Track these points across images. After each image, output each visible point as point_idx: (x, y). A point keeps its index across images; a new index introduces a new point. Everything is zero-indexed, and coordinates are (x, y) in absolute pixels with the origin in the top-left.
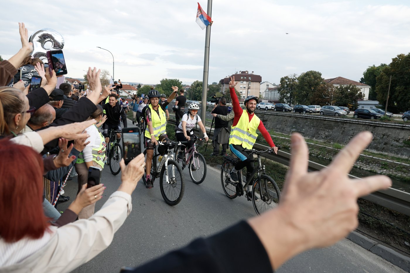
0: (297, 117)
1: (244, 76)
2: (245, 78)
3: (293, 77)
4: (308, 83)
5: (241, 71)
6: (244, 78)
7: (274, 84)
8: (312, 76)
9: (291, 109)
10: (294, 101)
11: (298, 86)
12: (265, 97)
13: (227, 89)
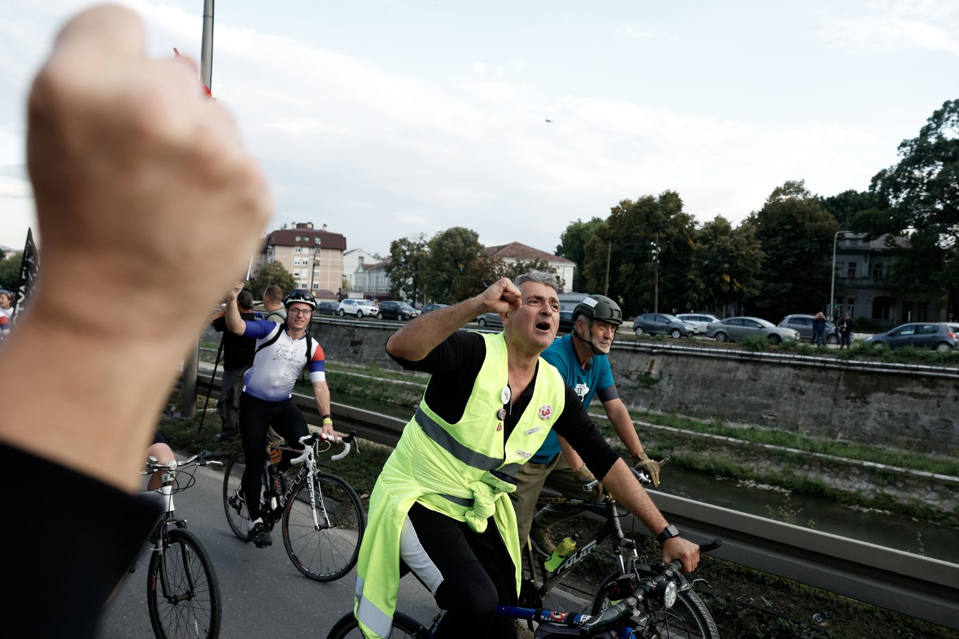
1: (303, 235)
2: (307, 239)
3: (419, 239)
4: (451, 253)
5: (297, 223)
6: (302, 239)
7: (376, 254)
8: (459, 239)
9: (417, 314)
10: (422, 296)
11: (429, 262)
12: (355, 287)
13: (261, 265)
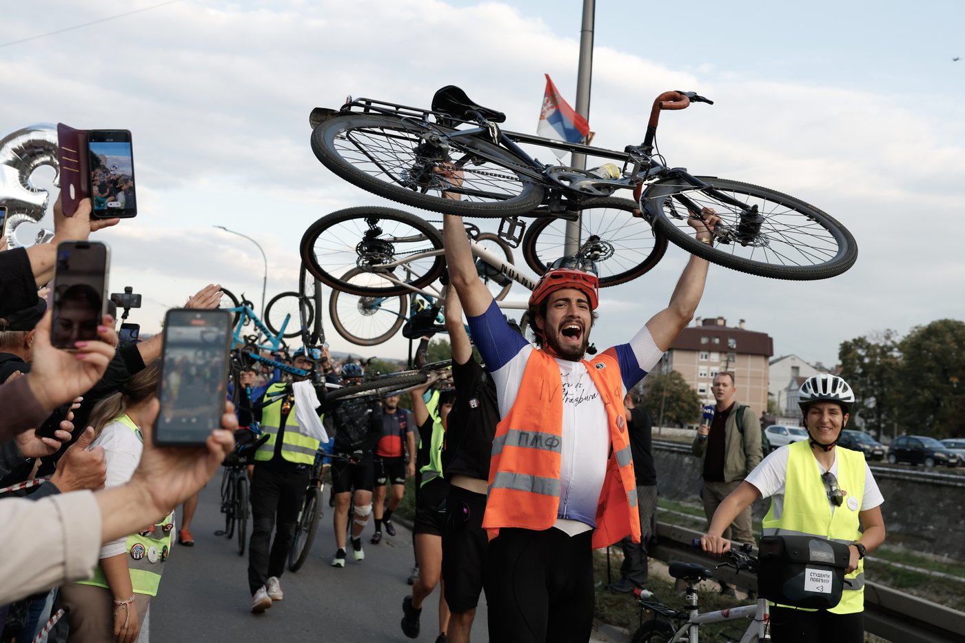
0: (904, 480)
1: (711, 334)
2: (717, 341)
3: (883, 339)
4: (936, 359)
5: (703, 318)
6: (710, 341)
7: (818, 364)
8: (948, 337)
9: (883, 451)
10: (892, 426)
11: (901, 373)
12: (787, 411)
13: (653, 377)
